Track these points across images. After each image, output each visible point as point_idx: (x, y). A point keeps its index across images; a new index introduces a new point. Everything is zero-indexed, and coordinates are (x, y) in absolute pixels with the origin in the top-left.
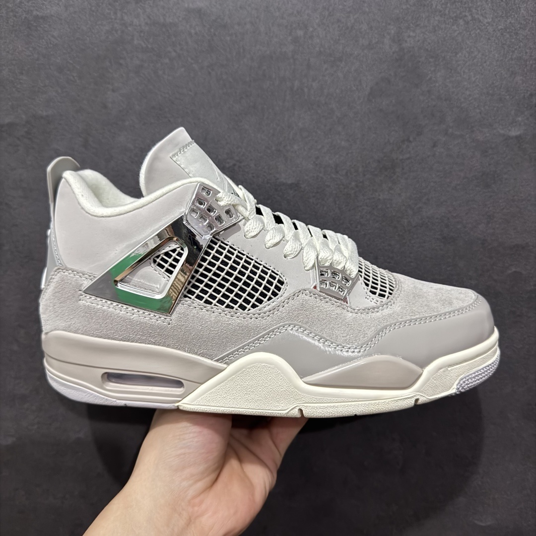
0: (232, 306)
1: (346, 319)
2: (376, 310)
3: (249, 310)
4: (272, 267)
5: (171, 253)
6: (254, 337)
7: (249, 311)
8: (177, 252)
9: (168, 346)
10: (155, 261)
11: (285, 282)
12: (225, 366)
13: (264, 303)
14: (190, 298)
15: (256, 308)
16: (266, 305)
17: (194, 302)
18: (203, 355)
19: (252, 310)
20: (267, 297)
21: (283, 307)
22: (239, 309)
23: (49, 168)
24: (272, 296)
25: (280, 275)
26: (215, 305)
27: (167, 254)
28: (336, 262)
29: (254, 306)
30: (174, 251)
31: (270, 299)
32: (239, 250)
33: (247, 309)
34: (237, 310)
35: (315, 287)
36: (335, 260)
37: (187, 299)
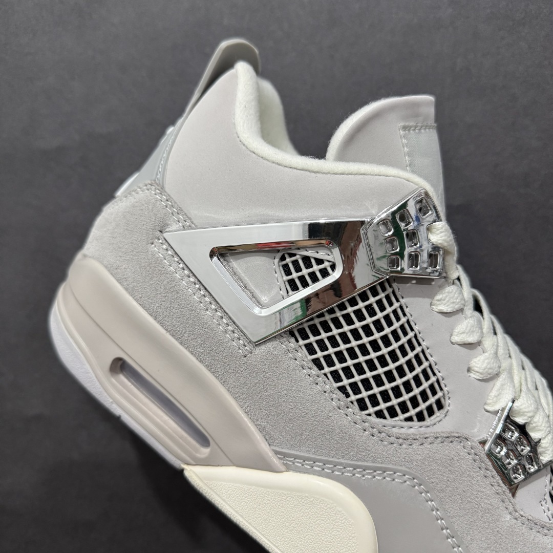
0: (348, 393)
1: (498, 521)
2: (546, 531)
3: (369, 415)
4: (440, 374)
5: (313, 261)
6: (352, 460)
7: (368, 417)
8: (322, 266)
9: (224, 383)
10: (283, 258)
11: (446, 408)
12: (283, 468)
13: (397, 418)
14: (297, 341)
15: (382, 420)
16: (397, 425)
17: (300, 350)
18: (262, 430)
19: (374, 419)
20: (407, 415)
21: (422, 444)
22: (356, 403)
23: (224, 44)
24: (415, 418)
25: (446, 393)
26: (325, 375)
27: (307, 260)
28: (534, 425)
29: (380, 414)
30: (319, 262)
31: (410, 419)
32: (411, 319)
33: (367, 412)
34: (352, 402)
35: (483, 443)
36: (535, 423)
37: (293, 340)
